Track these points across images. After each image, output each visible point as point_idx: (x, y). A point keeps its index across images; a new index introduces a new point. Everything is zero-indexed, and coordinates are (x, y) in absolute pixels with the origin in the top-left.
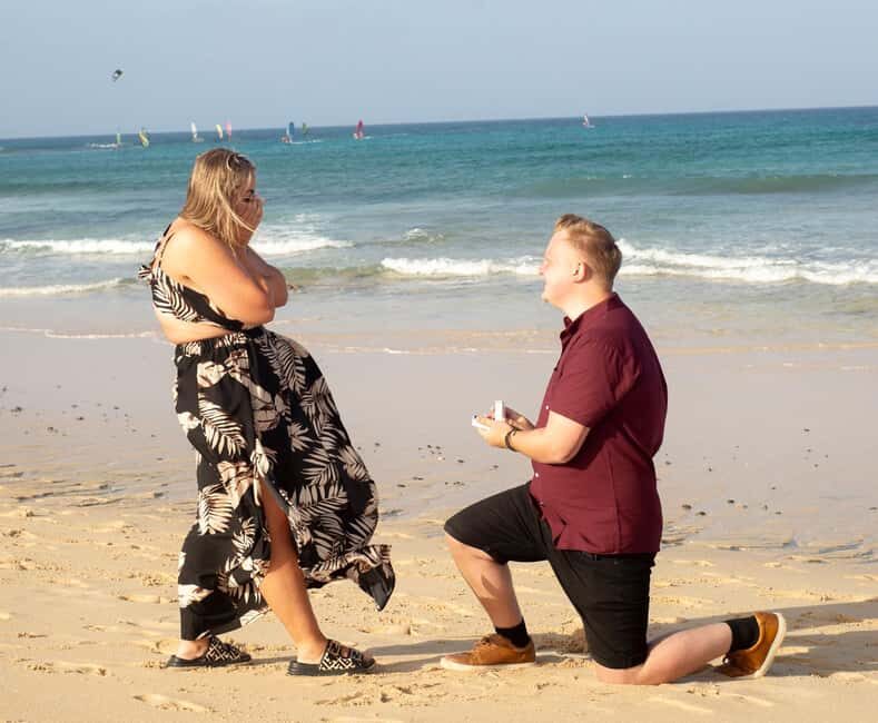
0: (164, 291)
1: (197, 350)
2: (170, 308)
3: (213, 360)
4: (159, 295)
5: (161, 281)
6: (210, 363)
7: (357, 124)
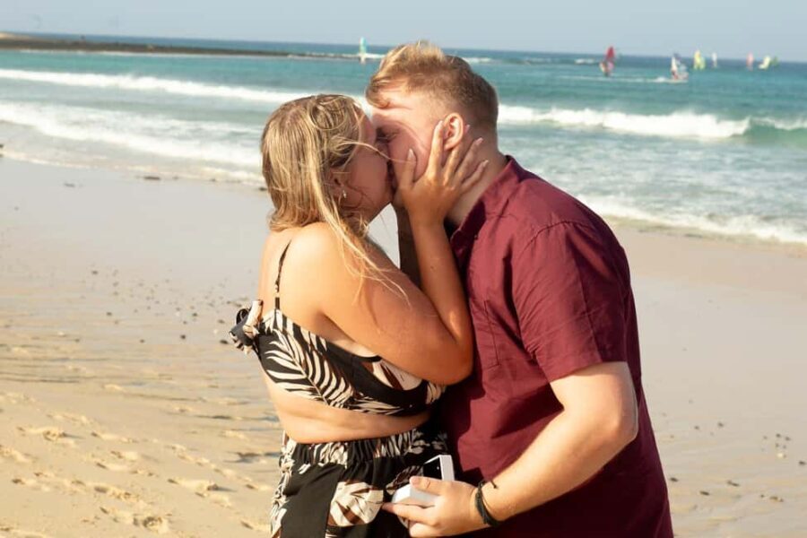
0: (287, 352)
1: (341, 457)
2: (305, 382)
3: (368, 481)
4: (282, 360)
5: (285, 333)
6: (363, 485)
7: (605, 51)
